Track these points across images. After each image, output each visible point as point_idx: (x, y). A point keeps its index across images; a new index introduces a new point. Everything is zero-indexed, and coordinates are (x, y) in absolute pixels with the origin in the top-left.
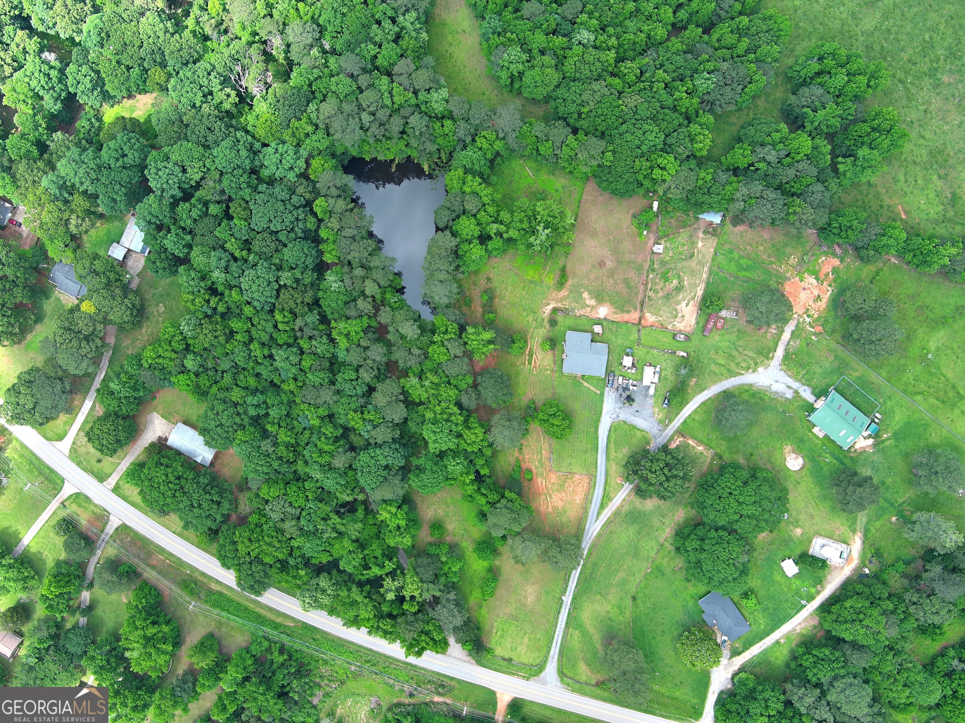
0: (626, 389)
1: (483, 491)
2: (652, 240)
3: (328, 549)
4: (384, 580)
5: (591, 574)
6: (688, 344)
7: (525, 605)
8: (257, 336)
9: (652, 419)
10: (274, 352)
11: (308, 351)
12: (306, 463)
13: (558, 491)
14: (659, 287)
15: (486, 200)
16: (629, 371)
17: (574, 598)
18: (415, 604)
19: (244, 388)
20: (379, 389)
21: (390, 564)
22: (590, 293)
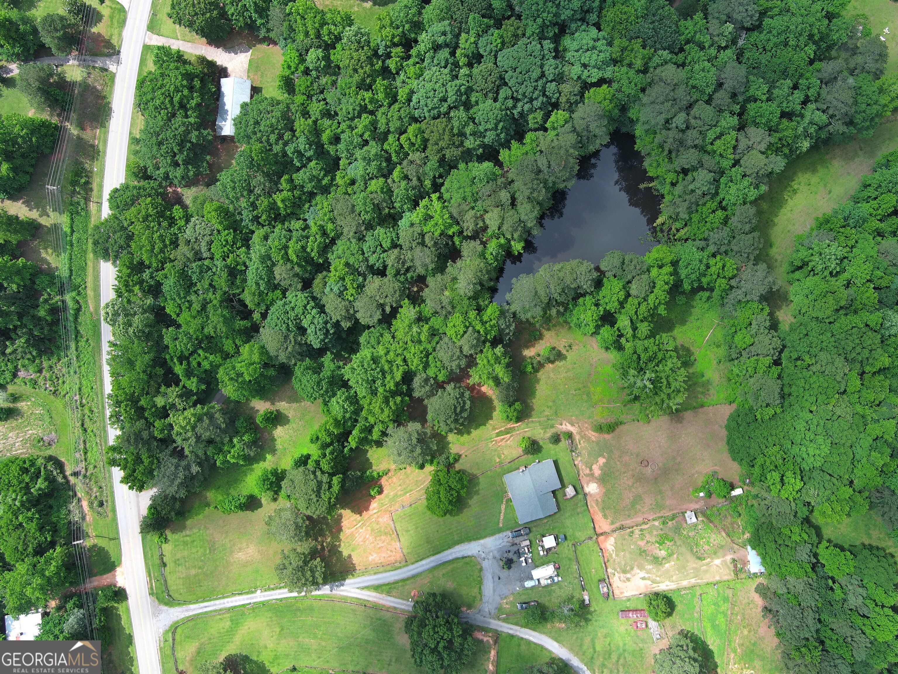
0: (519, 554)
1: (328, 451)
2: (697, 506)
3: (183, 308)
4: (177, 385)
5: (298, 609)
6: (601, 599)
7: (232, 552)
8: (379, 117)
9: (498, 598)
10: (372, 143)
11: (389, 181)
12: (266, 238)
13: (373, 530)
14: (648, 537)
15: (651, 298)
16: (540, 548)
17: (264, 604)
18: (166, 432)
19: (316, 131)
20: (386, 280)
21: (194, 384)
22: (606, 465)
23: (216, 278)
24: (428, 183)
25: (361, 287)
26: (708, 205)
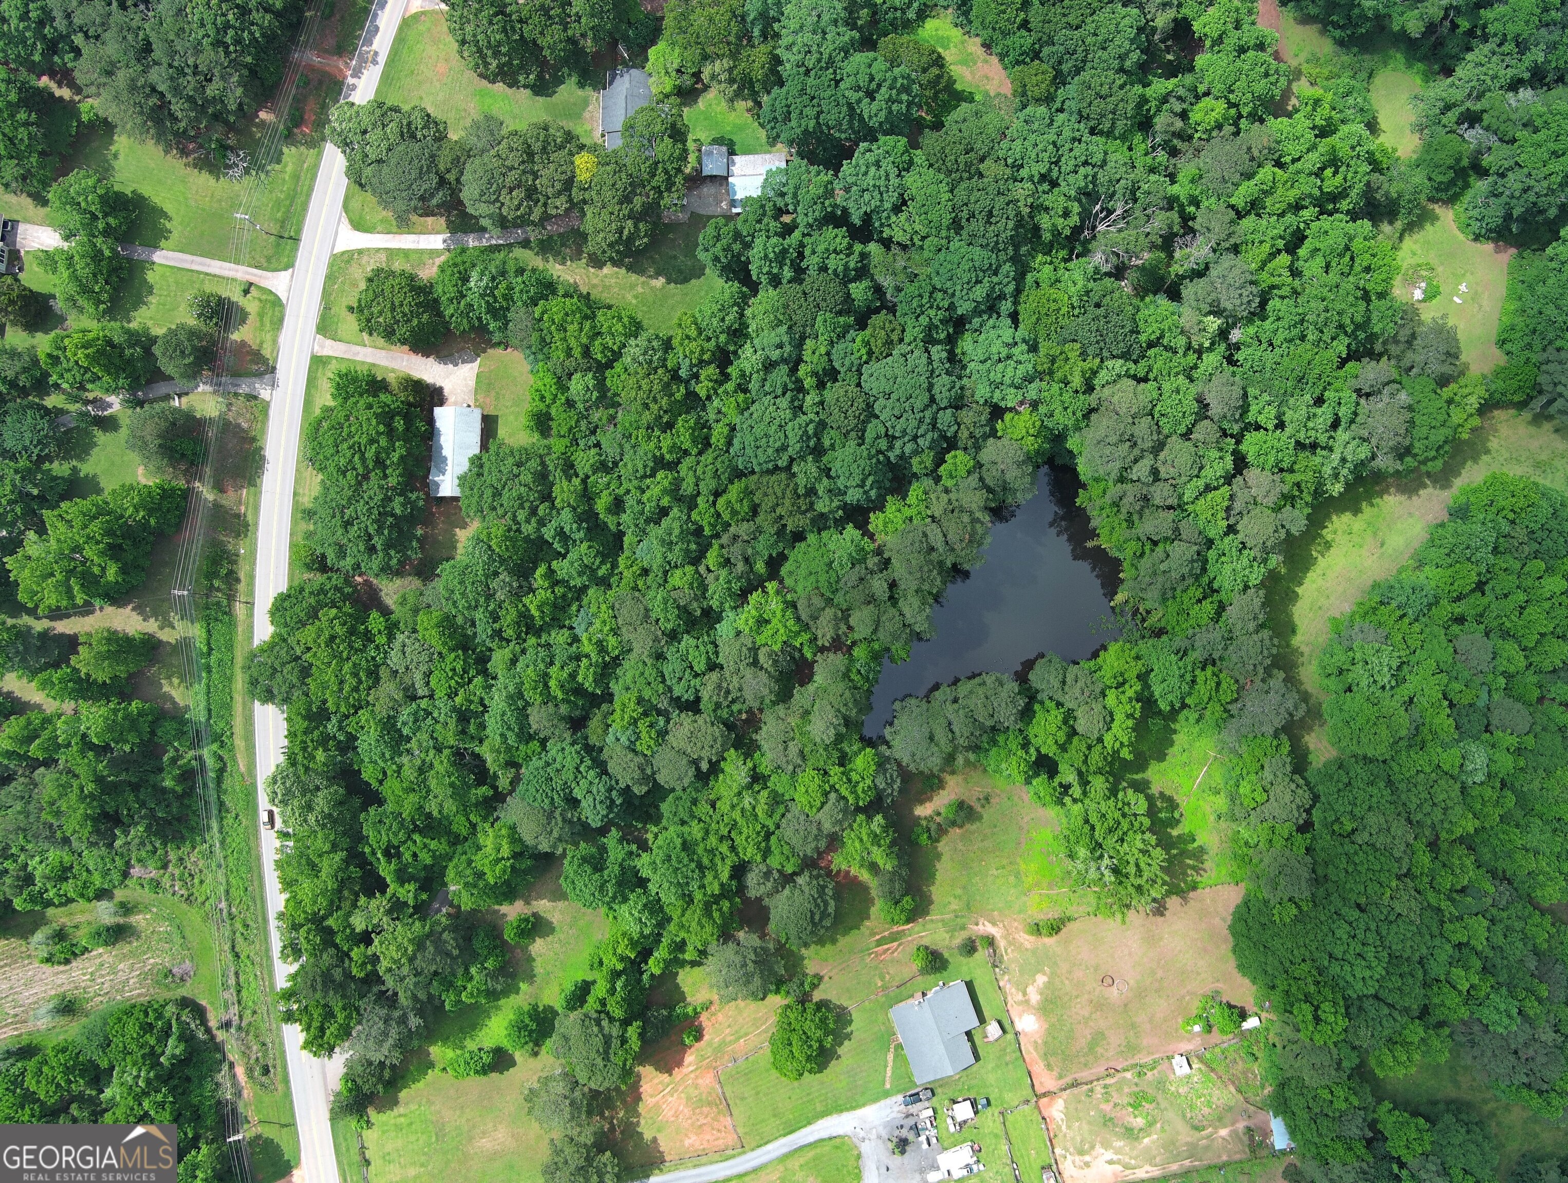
0: (916, 1130)
1: (619, 984)
2: (1189, 1047)
3: (389, 774)
4: (383, 894)
7: (471, 1139)
8: (682, 474)
10: (673, 513)
11: (702, 569)
12: (514, 661)
13: (689, 1099)
14: (1116, 1098)
15: (1108, 738)
16: (950, 1121)
18: (369, 967)
19: (587, 495)
20: (700, 720)
21: (411, 895)
22: (1049, 985)
23: (438, 727)
24: (760, 567)
25: (663, 734)
26: (1191, 592)
